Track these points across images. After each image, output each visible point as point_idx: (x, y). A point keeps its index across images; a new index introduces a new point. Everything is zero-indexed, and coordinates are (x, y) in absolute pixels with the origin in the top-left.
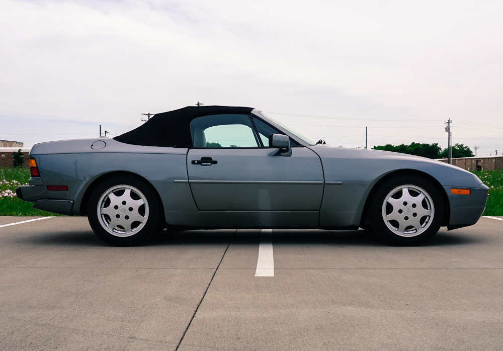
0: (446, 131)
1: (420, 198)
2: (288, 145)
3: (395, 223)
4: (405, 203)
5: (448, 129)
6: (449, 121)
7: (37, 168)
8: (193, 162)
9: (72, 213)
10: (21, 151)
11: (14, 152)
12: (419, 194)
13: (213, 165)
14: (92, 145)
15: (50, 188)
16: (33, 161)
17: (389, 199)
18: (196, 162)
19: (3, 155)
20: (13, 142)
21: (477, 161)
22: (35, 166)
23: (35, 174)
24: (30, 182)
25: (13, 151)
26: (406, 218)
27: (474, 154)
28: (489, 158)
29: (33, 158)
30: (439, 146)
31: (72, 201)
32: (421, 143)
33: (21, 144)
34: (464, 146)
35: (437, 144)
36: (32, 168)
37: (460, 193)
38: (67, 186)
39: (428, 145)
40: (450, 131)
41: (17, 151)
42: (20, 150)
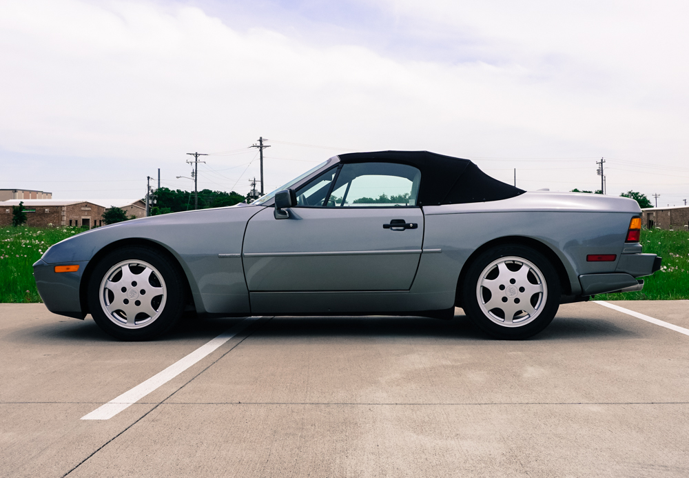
0: (599, 174)
5: (600, 172)
6: (602, 160)
10: (23, 205)
11: (14, 207)
19: (7, 210)
20: (37, 192)
21: (648, 214)
25: (12, 205)
28: (662, 210)
33: (49, 194)
40: (604, 174)
41: (18, 205)
42: (22, 203)
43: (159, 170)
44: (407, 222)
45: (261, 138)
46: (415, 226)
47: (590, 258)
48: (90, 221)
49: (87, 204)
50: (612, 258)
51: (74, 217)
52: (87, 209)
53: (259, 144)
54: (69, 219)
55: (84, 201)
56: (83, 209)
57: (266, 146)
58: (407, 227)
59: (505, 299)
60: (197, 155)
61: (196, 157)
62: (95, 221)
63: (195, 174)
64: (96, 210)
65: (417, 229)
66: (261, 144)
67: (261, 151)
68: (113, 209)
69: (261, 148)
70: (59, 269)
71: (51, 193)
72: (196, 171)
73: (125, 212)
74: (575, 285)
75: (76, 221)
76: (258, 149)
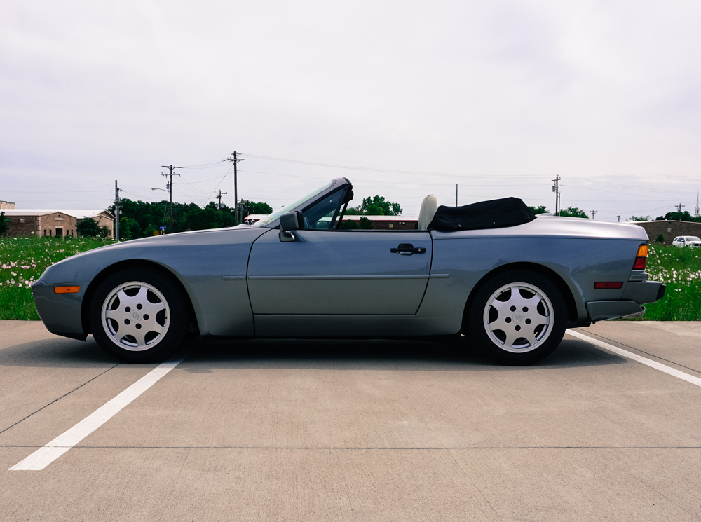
0: (554, 190)
5: (555, 189)
30: (547, 209)
33: (12, 204)
34: (579, 210)
35: (544, 207)
39: (533, 208)
40: (559, 190)
43: (116, 181)
44: (414, 247)
45: (235, 152)
46: (423, 251)
47: (597, 285)
48: (63, 231)
49: (60, 215)
50: (619, 285)
51: (48, 227)
52: (60, 219)
53: (233, 157)
54: (43, 229)
55: (57, 211)
56: (56, 219)
57: (240, 160)
58: (415, 251)
59: (518, 328)
60: (171, 168)
61: (171, 170)
62: (68, 231)
63: (170, 186)
64: (68, 220)
65: (425, 254)
66: (235, 158)
67: (235, 164)
68: (86, 219)
69: (235, 161)
70: (58, 290)
71: (14, 203)
72: (171, 183)
73: (98, 223)
74: (581, 311)
75: (50, 231)
76: (233, 163)
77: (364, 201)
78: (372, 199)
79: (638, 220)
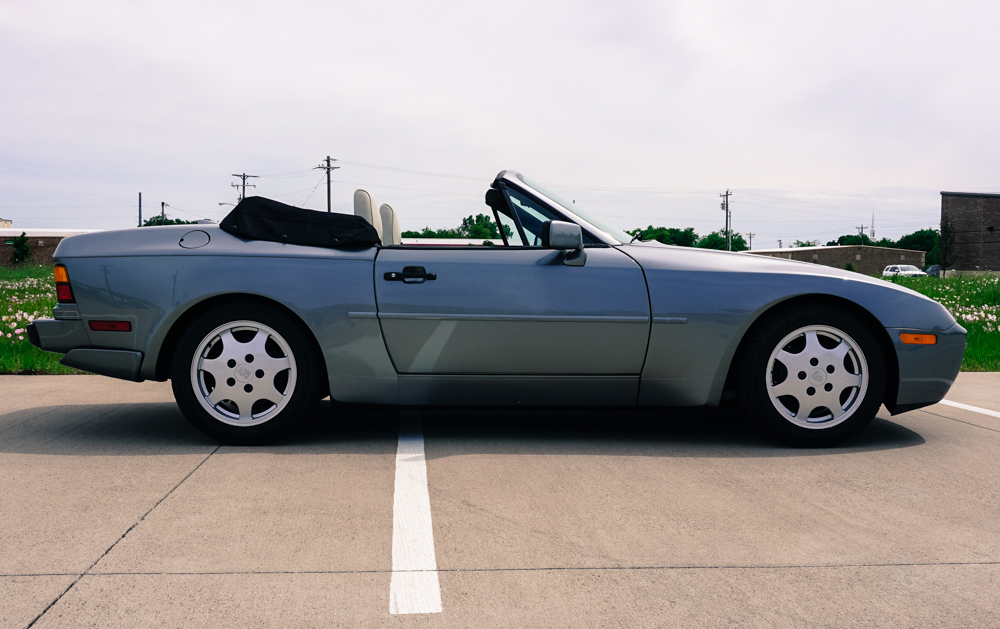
0: (723, 208)
1: (841, 351)
2: (579, 244)
3: (791, 403)
4: (814, 362)
5: (725, 206)
7: (68, 284)
8: (387, 277)
9: (138, 377)
12: (838, 344)
13: (427, 282)
14: (182, 240)
15: (95, 325)
16: (62, 271)
17: (779, 354)
18: (393, 275)
22: (65, 280)
23: (65, 297)
24: (55, 313)
26: (811, 391)
27: (748, 245)
29: (62, 265)
30: (695, 232)
31: (139, 354)
32: (667, 228)
35: (692, 229)
36: (59, 285)
37: (916, 342)
38: (129, 323)
39: (678, 230)
42: (24, 234)
45: (328, 157)
53: (326, 165)
57: (333, 168)
60: (244, 177)
61: (244, 179)
66: (329, 165)
67: (328, 173)
69: (329, 169)
76: (325, 171)
77: (465, 221)
78: (474, 218)
79: (803, 245)
